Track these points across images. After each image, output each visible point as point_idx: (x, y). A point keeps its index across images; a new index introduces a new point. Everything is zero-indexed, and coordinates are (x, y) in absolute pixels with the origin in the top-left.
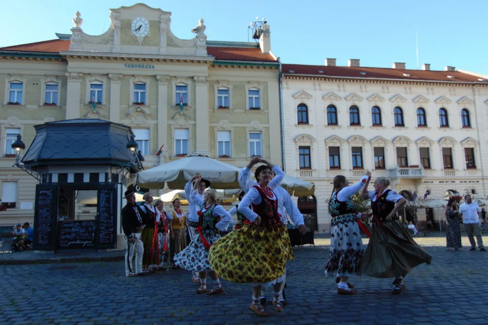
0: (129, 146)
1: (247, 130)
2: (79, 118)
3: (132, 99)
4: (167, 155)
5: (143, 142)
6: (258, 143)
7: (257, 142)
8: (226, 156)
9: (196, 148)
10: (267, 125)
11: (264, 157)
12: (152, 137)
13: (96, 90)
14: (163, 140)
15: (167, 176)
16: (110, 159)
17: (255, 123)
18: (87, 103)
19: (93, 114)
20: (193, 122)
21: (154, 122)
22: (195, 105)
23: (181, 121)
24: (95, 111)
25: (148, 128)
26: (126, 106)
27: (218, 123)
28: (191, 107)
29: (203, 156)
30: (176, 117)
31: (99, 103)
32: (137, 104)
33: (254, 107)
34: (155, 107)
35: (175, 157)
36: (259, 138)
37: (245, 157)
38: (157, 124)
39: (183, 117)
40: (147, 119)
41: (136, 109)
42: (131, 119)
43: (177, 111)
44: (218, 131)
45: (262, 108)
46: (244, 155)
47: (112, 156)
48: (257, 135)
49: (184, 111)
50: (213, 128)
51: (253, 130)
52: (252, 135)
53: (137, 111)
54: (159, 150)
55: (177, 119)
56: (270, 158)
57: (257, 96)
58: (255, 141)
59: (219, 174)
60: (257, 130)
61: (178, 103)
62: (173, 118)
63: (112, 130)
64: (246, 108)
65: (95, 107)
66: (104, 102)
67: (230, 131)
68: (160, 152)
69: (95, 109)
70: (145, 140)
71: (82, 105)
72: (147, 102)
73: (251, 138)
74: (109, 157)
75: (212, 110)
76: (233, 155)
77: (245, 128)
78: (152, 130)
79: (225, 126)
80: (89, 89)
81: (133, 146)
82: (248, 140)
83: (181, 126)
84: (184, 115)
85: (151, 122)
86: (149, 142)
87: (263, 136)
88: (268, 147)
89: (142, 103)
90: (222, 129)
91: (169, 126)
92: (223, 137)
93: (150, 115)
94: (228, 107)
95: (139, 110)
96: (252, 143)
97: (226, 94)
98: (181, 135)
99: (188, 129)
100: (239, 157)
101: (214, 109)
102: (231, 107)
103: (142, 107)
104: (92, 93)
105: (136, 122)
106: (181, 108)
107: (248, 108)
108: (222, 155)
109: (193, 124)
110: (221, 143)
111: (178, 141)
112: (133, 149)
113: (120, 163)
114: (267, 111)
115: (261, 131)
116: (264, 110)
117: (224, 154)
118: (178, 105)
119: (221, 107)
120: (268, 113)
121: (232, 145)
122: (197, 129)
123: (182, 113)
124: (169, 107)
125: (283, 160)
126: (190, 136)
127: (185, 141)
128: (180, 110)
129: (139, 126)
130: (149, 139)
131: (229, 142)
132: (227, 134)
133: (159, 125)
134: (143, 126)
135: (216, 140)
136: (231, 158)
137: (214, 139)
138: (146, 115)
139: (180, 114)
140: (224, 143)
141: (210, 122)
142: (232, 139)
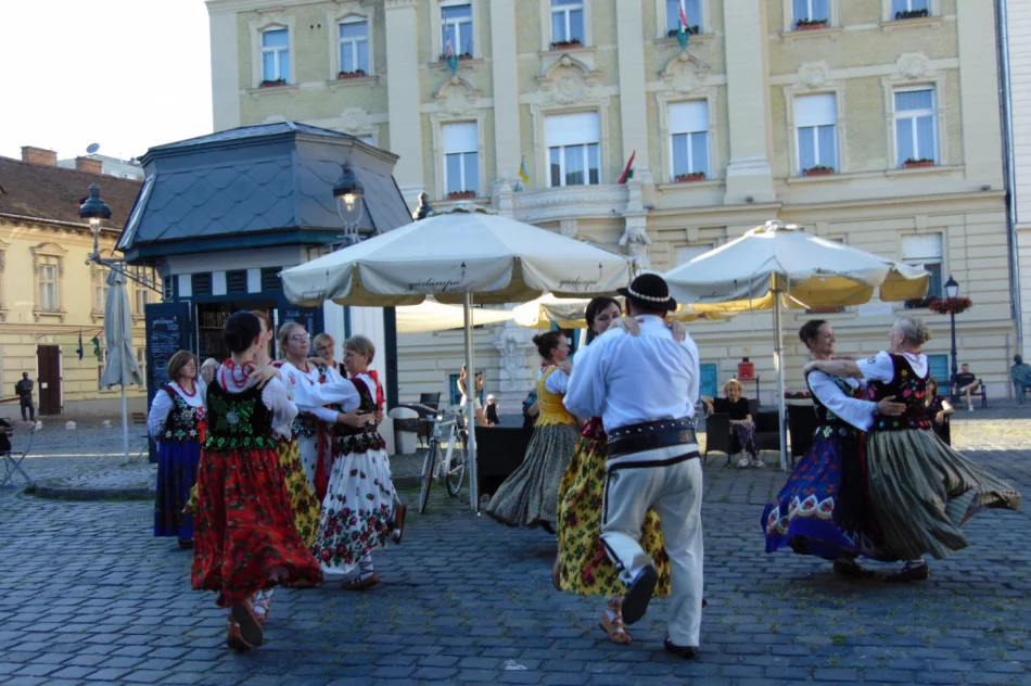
0: (340, 191)
1: (885, 83)
3: (548, 35)
4: (649, 181)
5: (585, 151)
6: (925, 123)
7: (920, 120)
8: (824, 168)
9: (729, 153)
10: (952, 63)
11: (944, 162)
12: (606, 135)
13: (456, 21)
14: (635, 140)
16: (295, 230)
17: (913, 58)
18: (435, 59)
19: (453, 88)
20: (717, 79)
21: (611, 90)
22: (723, 29)
23: (684, 80)
24: (455, 80)
25: (595, 110)
26: (532, 56)
27: (796, 71)
28: (711, 36)
30: (668, 70)
31: (467, 56)
32: (564, 44)
33: (910, 9)
34: (609, 47)
35: (671, 183)
36: (928, 105)
37: (883, 167)
38: (619, 96)
39: (689, 68)
40: (591, 85)
41: (560, 60)
42: (547, 89)
43: (668, 53)
44: (798, 96)
45: (934, 9)
46: (877, 163)
47: (298, 223)
48: (918, 94)
49: (692, 50)
50: (782, 89)
51: (906, 81)
52: (906, 98)
53: (562, 65)
54: (624, 169)
55: (672, 75)
56: (964, 164)
58: (914, 114)
59: (461, 269)
60: (920, 80)
61: (675, 28)
62: (660, 74)
63: (302, 149)
64: (881, 17)
65: (454, 68)
66: (477, 53)
67: (833, 93)
68: (628, 173)
69: (454, 74)
70: (589, 144)
71: (425, 66)
72: (588, 40)
73: (899, 108)
74: (291, 225)
75: (775, 37)
76: (845, 165)
77: (879, 78)
78: (604, 113)
79: (816, 80)
80: (437, 21)
82: (891, 115)
83: (684, 93)
84: (692, 60)
85: (600, 93)
86: (599, 147)
87: (940, 98)
88: (958, 131)
89: (575, 43)
90: (808, 91)
91: (652, 97)
92: (811, 113)
93: (595, 73)
94: (824, 22)
95: (566, 61)
96: (904, 125)
98: (685, 119)
99: (705, 100)
100: (864, 169)
101: (780, 34)
102: (834, 21)
103: (574, 53)
104: (448, 33)
105: (561, 97)
106: (683, 43)
107: (887, 14)
108: (808, 168)
109: (718, 86)
110: (806, 131)
111: (679, 137)
112: (349, 198)
113: (321, 239)
114: (952, 17)
115: (933, 84)
116: (942, 16)
117: (817, 162)
118: (672, 33)
119: (802, 24)
120: (956, 21)
121: (840, 136)
122: (731, 97)
123: (684, 56)
124: (649, 43)
125: (1006, 167)
126: (713, 120)
127: (699, 136)
128: (679, 49)
129: (570, 106)
130: (600, 139)
131: (831, 126)
132: (823, 103)
133: (622, 98)
134: (581, 104)
135: (792, 125)
136: (839, 173)
137: (785, 122)
138: (586, 74)
139: (680, 61)
140: (816, 131)
141: (771, 75)
142: (841, 115)
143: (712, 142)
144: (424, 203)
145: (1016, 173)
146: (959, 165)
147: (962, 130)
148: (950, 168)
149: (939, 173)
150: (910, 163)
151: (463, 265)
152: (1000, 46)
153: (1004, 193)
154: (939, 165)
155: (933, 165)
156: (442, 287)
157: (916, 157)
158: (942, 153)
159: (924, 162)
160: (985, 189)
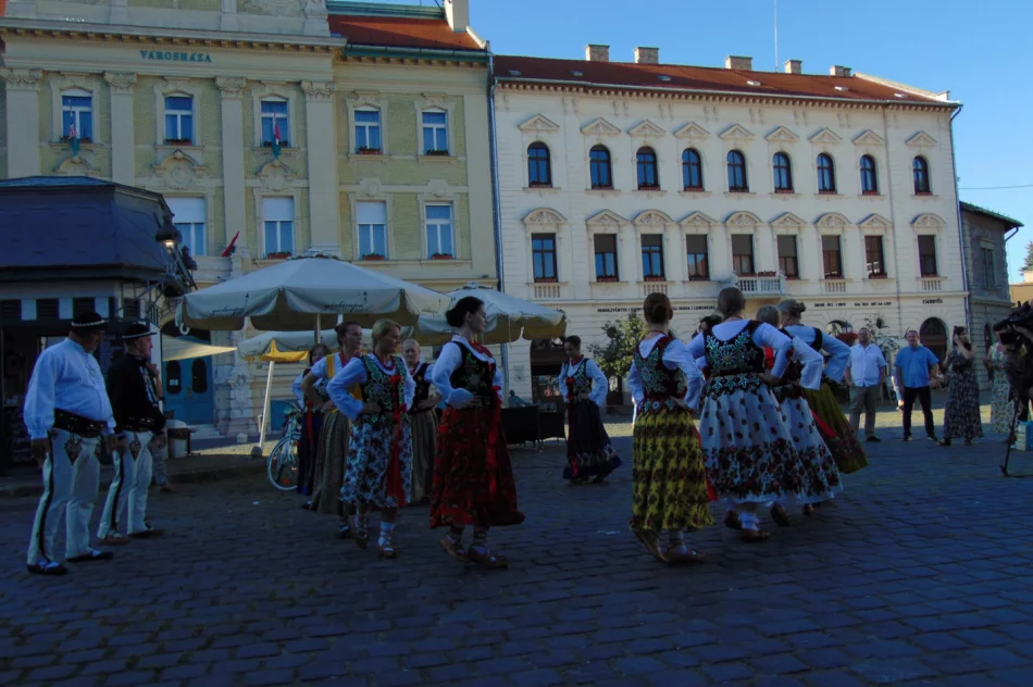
0: (162, 238)
1: (420, 199)
2: (39, 174)
3: (162, 132)
4: (248, 256)
5: (193, 228)
6: (446, 229)
7: (442, 226)
8: (378, 256)
9: (310, 242)
10: (462, 189)
11: (458, 256)
12: (211, 217)
13: (78, 110)
14: (236, 222)
15: (252, 302)
16: (119, 267)
17: (437, 183)
18: (56, 139)
19: (73, 166)
20: (302, 183)
21: (217, 182)
22: (306, 146)
23: (276, 180)
24: (76, 159)
25: (203, 197)
26: (147, 147)
27: (358, 183)
28: (297, 150)
29: (327, 257)
30: (263, 172)
31: (87, 139)
32: (175, 141)
33: (436, 149)
34: (215, 149)
35: (264, 259)
36: (448, 217)
37: (419, 258)
38: (223, 187)
39: (280, 172)
40: (200, 177)
41: (173, 153)
42: (160, 176)
43: (266, 158)
44: (358, 201)
45: (452, 151)
46: (415, 254)
47: (123, 260)
48: (443, 210)
49: (283, 159)
50: (348, 196)
51: (434, 198)
52: (434, 211)
53: (175, 158)
54: (228, 245)
55: (266, 176)
56: (471, 259)
57: (441, 126)
58: (439, 222)
59: (363, 297)
60: (442, 199)
61: (269, 140)
62: (257, 174)
63: (119, 199)
64: (417, 152)
65: (76, 149)
66: (97, 136)
67: (384, 202)
68: (232, 248)
69: (75, 154)
70: (196, 224)
71: (46, 144)
72: (197, 137)
73: (428, 217)
74: (116, 262)
75: (343, 157)
76: (392, 254)
77: (415, 194)
78: (210, 200)
79: (372, 192)
80: (59, 109)
81: (169, 237)
82: (423, 221)
83: (276, 191)
84: (283, 167)
85: (207, 184)
86: (205, 226)
87: (456, 212)
88: (467, 236)
89: (187, 141)
90: (366, 198)
91: (250, 191)
92: (368, 215)
93: (205, 167)
94: (378, 150)
95: (179, 155)
96: (432, 228)
97: (374, 120)
98: (276, 211)
99: (291, 197)
100: (405, 258)
101: (347, 154)
102: (385, 150)
103: (186, 149)
104: (68, 118)
105: (173, 184)
106: (276, 153)
107: (421, 151)
108: (366, 254)
109: (302, 188)
110: (364, 227)
111: (271, 224)
112: (169, 244)
113: (141, 276)
114: (461, 158)
115: (452, 202)
116: (457, 156)
117: (372, 251)
118: (267, 144)
119: (362, 150)
120: (466, 162)
121: (389, 233)
122: (312, 196)
123: (276, 163)
124: (248, 149)
125: (497, 263)
126: (298, 214)
127: (286, 224)
128: (273, 157)
129: (180, 191)
130: (207, 219)
131: (382, 225)
132: (376, 208)
133: (225, 189)
134: (191, 191)
135: (355, 221)
136: (388, 260)
137: (350, 220)
138: (195, 167)
139: (273, 166)
140: (371, 228)
141: (341, 183)
142: (389, 218)
143: (297, 231)
145: (504, 267)
146: (468, 260)
147: (470, 236)
148: (462, 261)
149: (455, 264)
150: (437, 256)
151: (365, 294)
152: (493, 182)
153: (497, 280)
154: (455, 258)
155: (452, 258)
156: (350, 308)
157: (440, 252)
158: (458, 249)
159: (446, 256)
160: (485, 277)
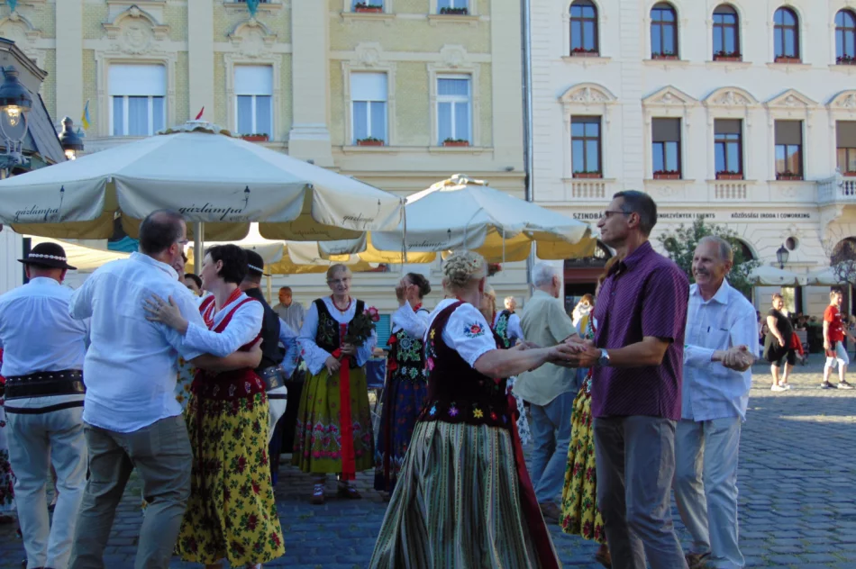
1: (431, 70)
5: (150, 103)
6: (462, 107)
7: (458, 105)
8: (375, 140)
9: (291, 119)
10: (485, 58)
11: (477, 143)
12: (172, 89)
17: (453, 50)
19: (10, 24)
20: (284, 48)
21: (180, 46)
23: (251, 44)
24: (14, 16)
25: (162, 64)
26: (100, 2)
27: (354, 49)
28: (279, 6)
29: (211, 132)
30: (237, 34)
33: (452, 7)
34: (179, 4)
36: (465, 93)
37: (427, 144)
38: (187, 53)
39: (256, 33)
40: (160, 39)
41: (128, 10)
42: (112, 37)
43: (239, 16)
44: (353, 72)
45: (472, 10)
46: (421, 139)
48: (458, 82)
49: (259, 17)
50: (340, 64)
51: (448, 69)
52: (447, 84)
53: (131, 16)
55: (240, 38)
56: (492, 147)
58: (454, 99)
60: (458, 70)
62: (229, 36)
64: (428, 10)
67: (385, 73)
69: (12, 11)
70: (155, 97)
73: (441, 92)
75: (335, 15)
76: (394, 138)
77: (425, 63)
78: (171, 65)
79: (371, 60)
81: (11, 101)
82: (434, 98)
83: (251, 57)
84: (259, 26)
85: (168, 47)
86: (164, 100)
87: (476, 87)
88: (489, 118)
90: (364, 68)
91: (219, 57)
92: (365, 89)
93: (165, 28)
94: (380, 8)
95: (135, 12)
96: (444, 107)
98: (252, 82)
99: (270, 66)
100: (409, 144)
101: (341, 14)
102: (388, 7)
103: (144, 5)
105: (127, 47)
106: (252, 9)
107: (434, 9)
108: (361, 138)
109: (283, 54)
110: (360, 104)
111: (244, 99)
112: (13, 111)
114: (486, 19)
115: (470, 74)
116: (478, 16)
117: (369, 134)
119: (360, 7)
120: (490, 23)
121: (391, 112)
122: (295, 66)
123: (253, 22)
124: (219, 5)
125: (526, 153)
126: (277, 86)
127: (264, 99)
128: (249, 14)
129: (137, 56)
130: (167, 91)
131: (382, 102)
132: (375, 80)
133: (190, 54)
134: (147, 57)
135: (349, 97)
136: (388, 146)
137: (342, 95)
138: (155, 27)
139: (249, 26)
140: (369, 106)
141: (331, 49)
142: (391, 94)
143: (276, 107)
144: (67, 129)
145: (534, 158)
146: (489, 148)
147: (492, 117)
148: (481, 149)
149: (473, 152)
150: (449, 142)
151: (247, 190)
152: (524, 49)
153: (524, 175)
154: (472, 146)
155: (468, 145)
156: (221, 214)
157: (454, 138)
158: (476, 136)
159: (460, 143)
160: (509, 170)
